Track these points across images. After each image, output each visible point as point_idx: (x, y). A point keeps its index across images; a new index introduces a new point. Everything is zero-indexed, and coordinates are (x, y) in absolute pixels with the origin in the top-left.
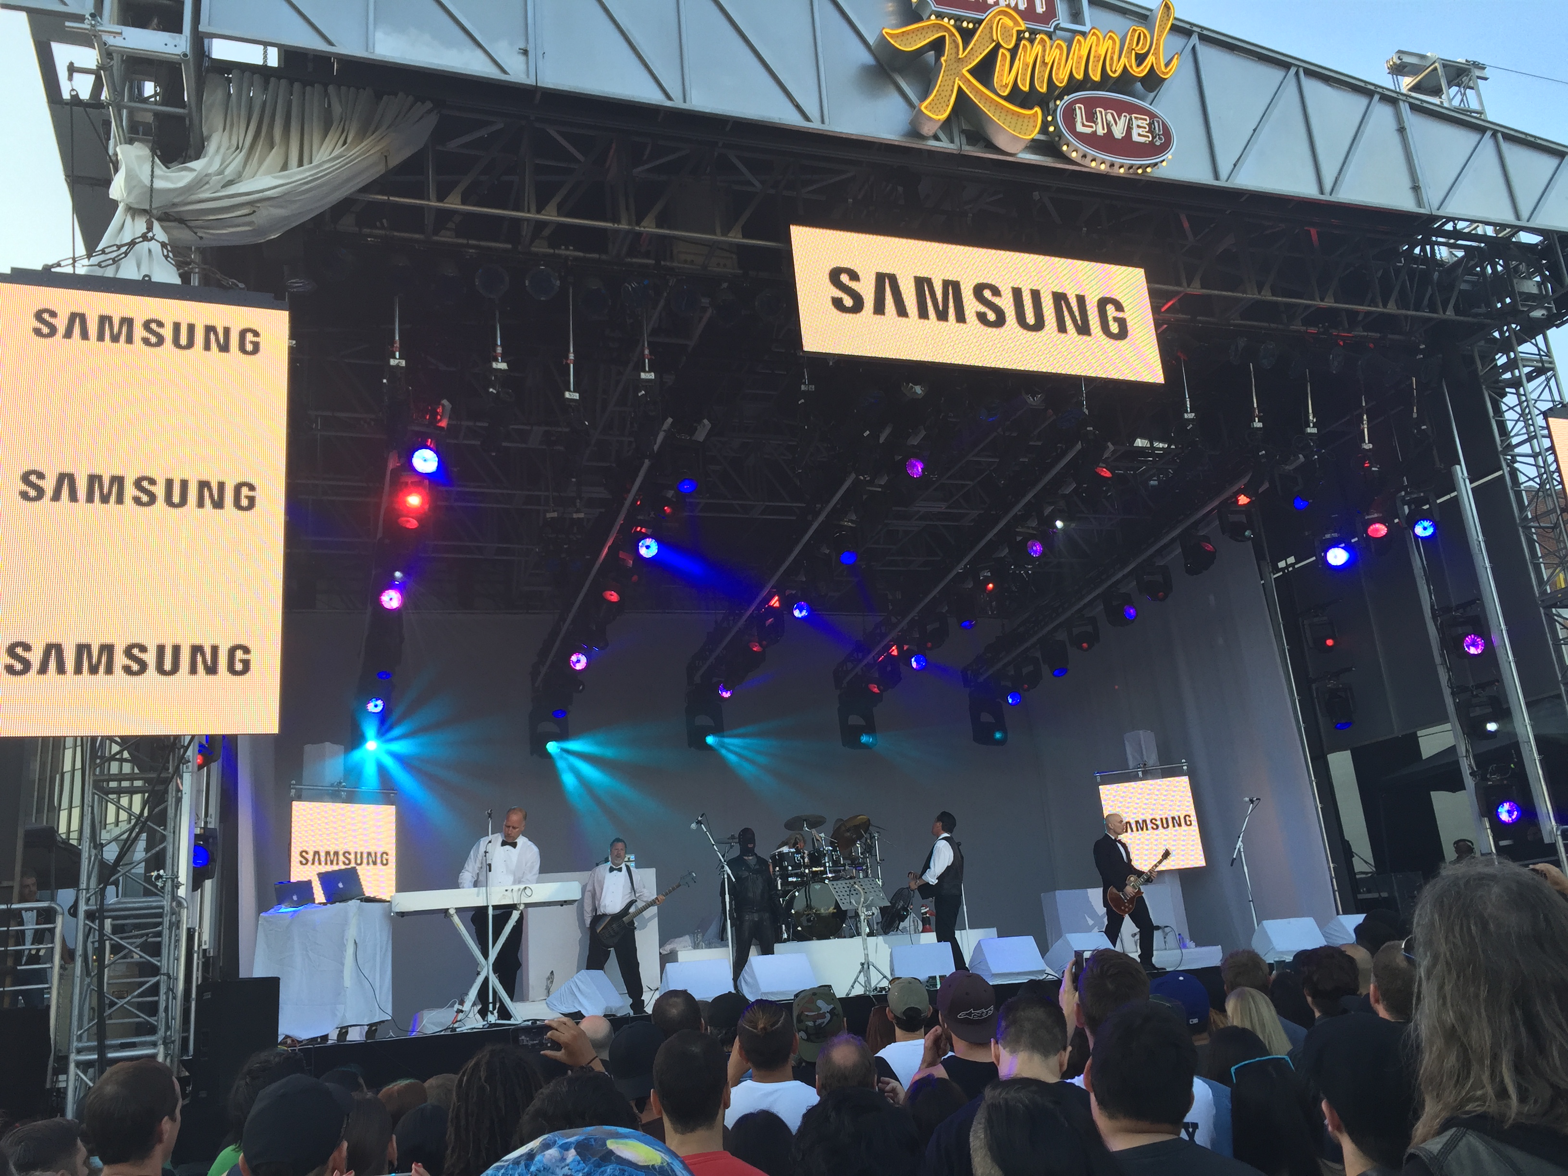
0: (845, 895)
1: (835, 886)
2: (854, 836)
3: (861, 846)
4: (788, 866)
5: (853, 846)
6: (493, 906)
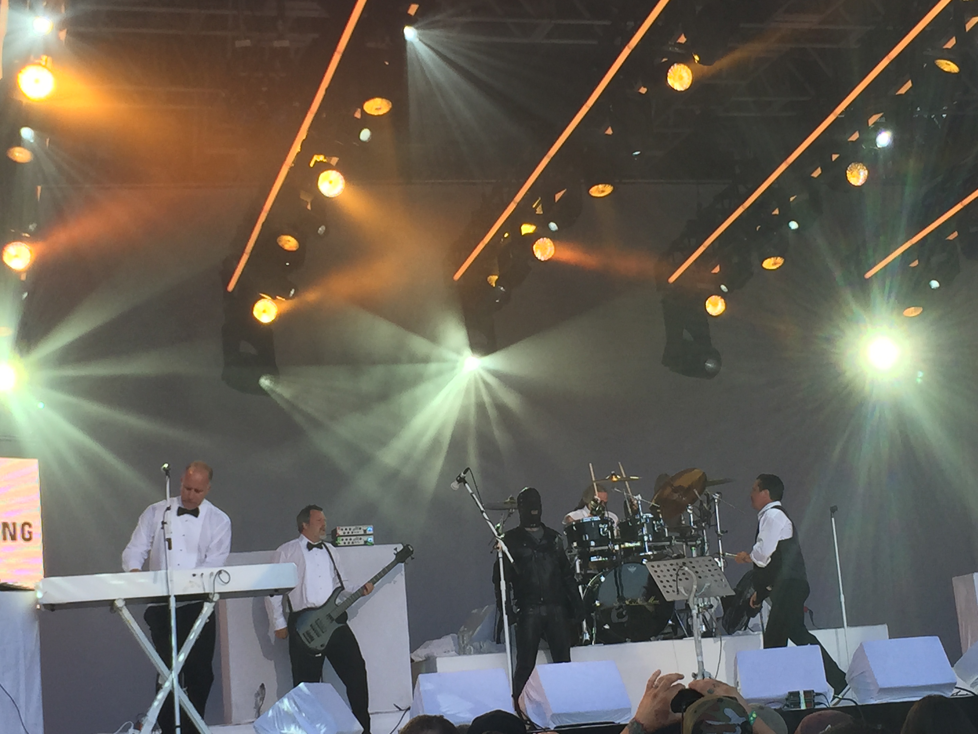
0: (671, 581)
1: (656, 568)
2: (684, 498)
3: (693, 512)
5: (681, 513)
6: (175, 596)
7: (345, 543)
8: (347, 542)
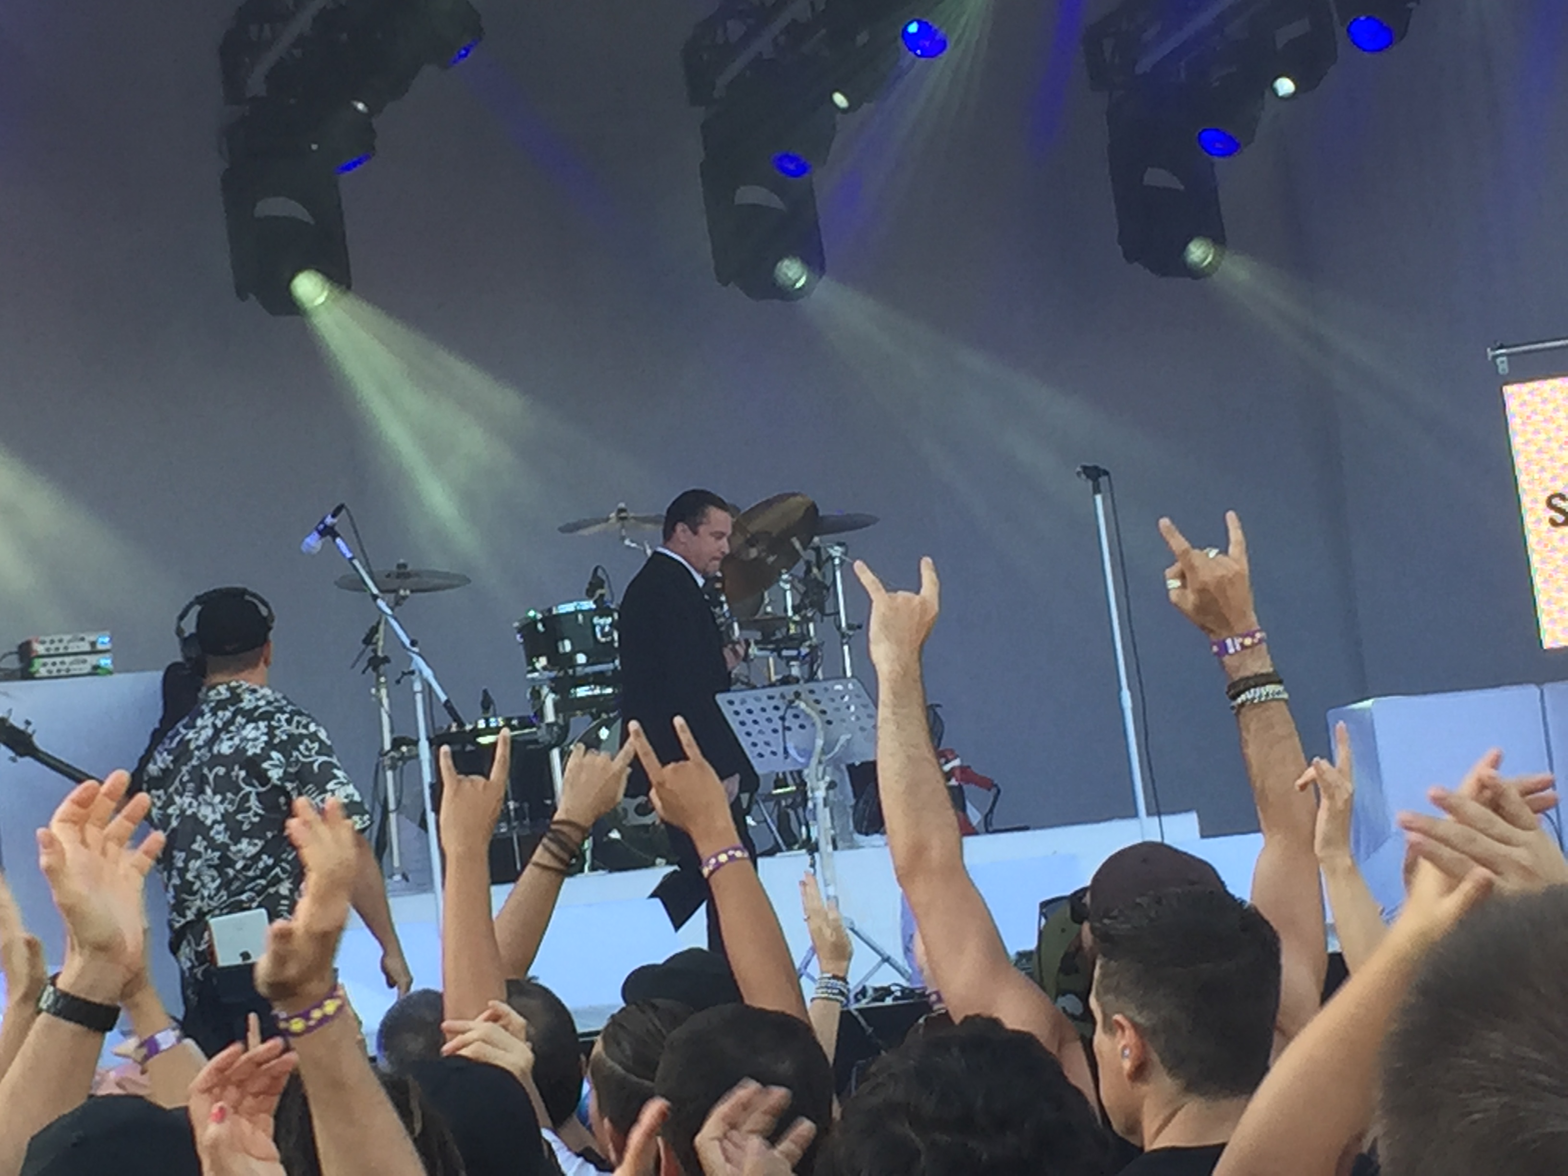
0: (768, 732)
2: (771, 559)
3: (793, 587)
4: (574, 652)
5: (766, 589)
7: (50, 672)
8: (54, 669)
